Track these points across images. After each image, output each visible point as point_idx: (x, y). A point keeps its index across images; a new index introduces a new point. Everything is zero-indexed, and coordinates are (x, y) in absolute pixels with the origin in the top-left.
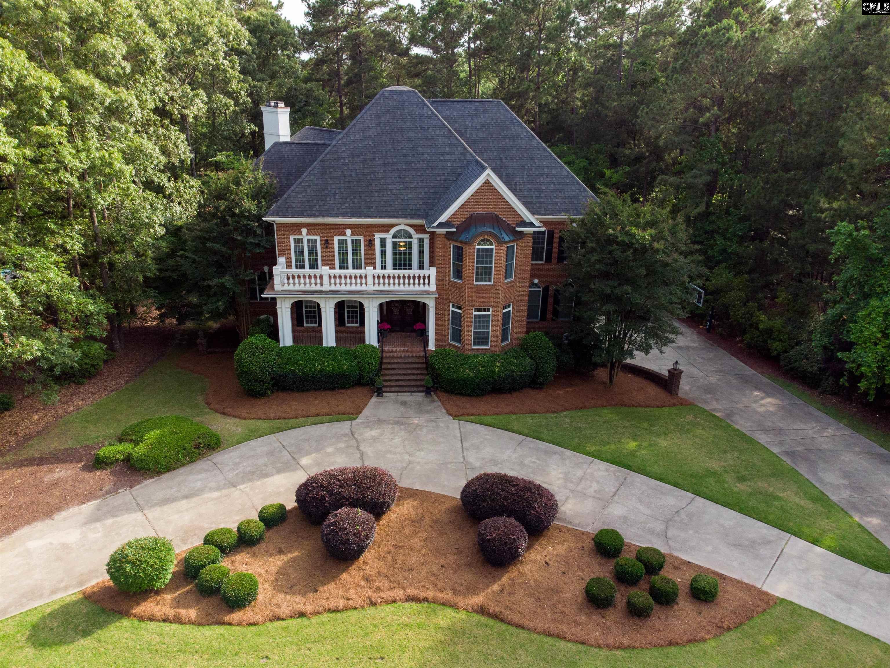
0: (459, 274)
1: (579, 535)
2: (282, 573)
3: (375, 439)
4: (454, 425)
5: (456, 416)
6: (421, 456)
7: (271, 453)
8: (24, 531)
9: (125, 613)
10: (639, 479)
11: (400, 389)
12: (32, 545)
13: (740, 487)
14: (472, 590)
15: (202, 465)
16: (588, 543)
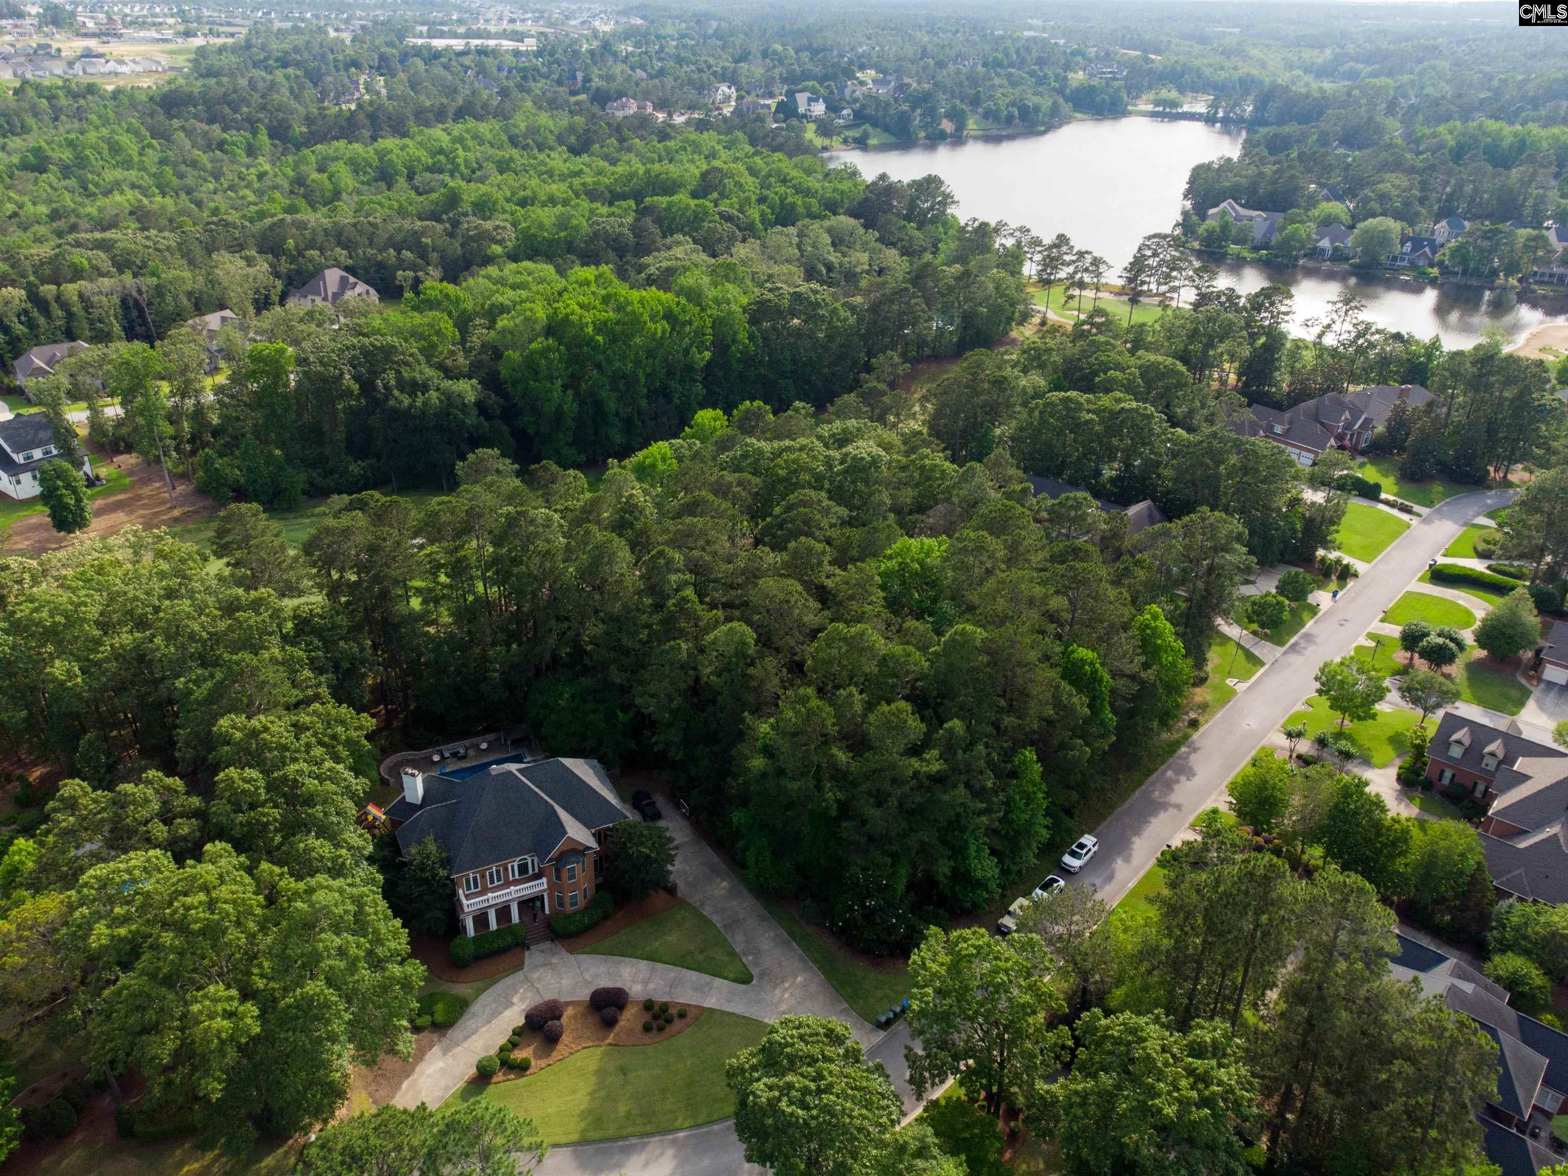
0: (558, 877)
1: (637, 1002)
2: (535, 1053)
3: (539, 978)
4: (572, 958)
5: (571, 952)
6: (565, 982)
7: (495, 1000)
8: (418, 1069)
9: (489, 1083)
10: (659, 966)
11: (538, 942)
12: (428, 1072)
13: (700, 957)
14: (605, 1038)
15: (467, 1016)
16: (641, 1006)
